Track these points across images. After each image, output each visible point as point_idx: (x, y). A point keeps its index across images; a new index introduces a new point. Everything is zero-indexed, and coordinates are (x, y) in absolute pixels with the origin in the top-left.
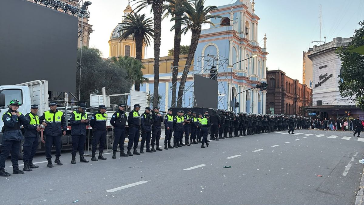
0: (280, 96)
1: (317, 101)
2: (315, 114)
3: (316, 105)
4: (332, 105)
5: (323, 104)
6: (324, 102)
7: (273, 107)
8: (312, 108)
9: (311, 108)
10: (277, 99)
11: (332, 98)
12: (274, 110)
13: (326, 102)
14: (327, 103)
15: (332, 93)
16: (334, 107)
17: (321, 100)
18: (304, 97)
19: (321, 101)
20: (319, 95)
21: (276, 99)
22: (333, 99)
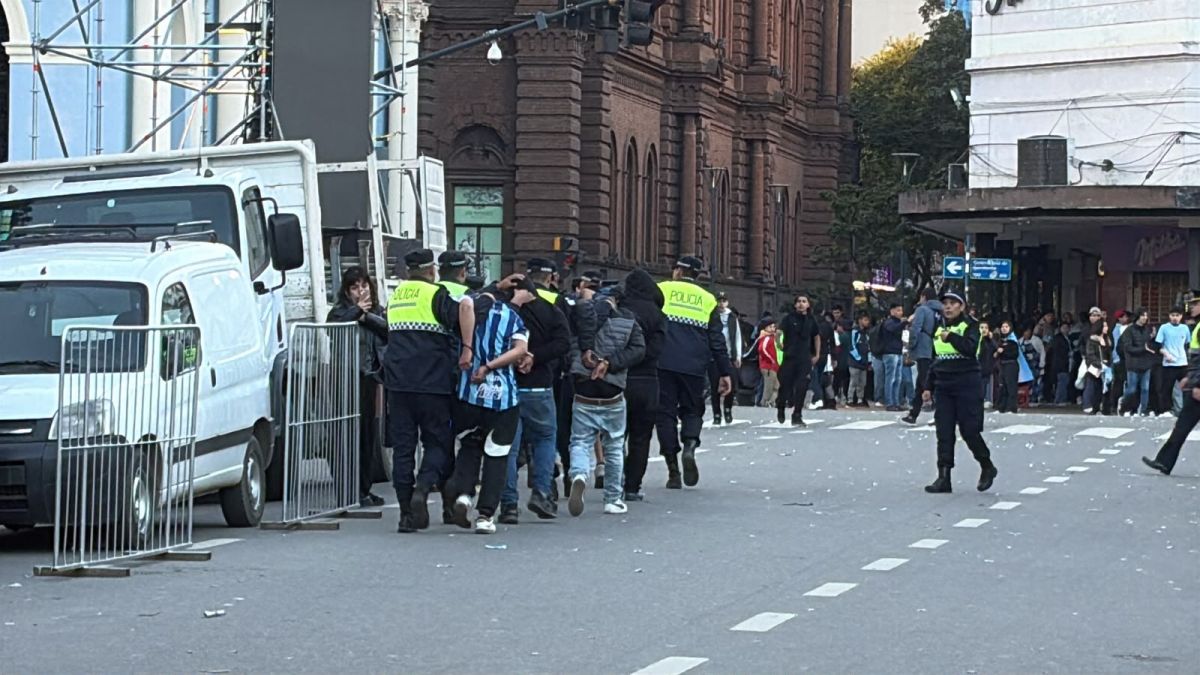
0: (567, 61)
1: (1023, 145)
2: (1000, 269)
3: (1013, 183)
4: (1149, 182)
5: (1073, 176)
6: (1080, 156)
7: (488, 185)
8: (978, 214)
9: (968, 215)
10: (542, 90)
11: (1149, 115)
12: (496, 215)
13: (1098, 157)
14: (1108, 166)
15: (1149, 67)
16: (1168, 203)
17: (1058, 132)
18: (752, 58)
19: (1059, 145)
20: (1030, 78)
21: (523, 89)
22: (1157, 128)
